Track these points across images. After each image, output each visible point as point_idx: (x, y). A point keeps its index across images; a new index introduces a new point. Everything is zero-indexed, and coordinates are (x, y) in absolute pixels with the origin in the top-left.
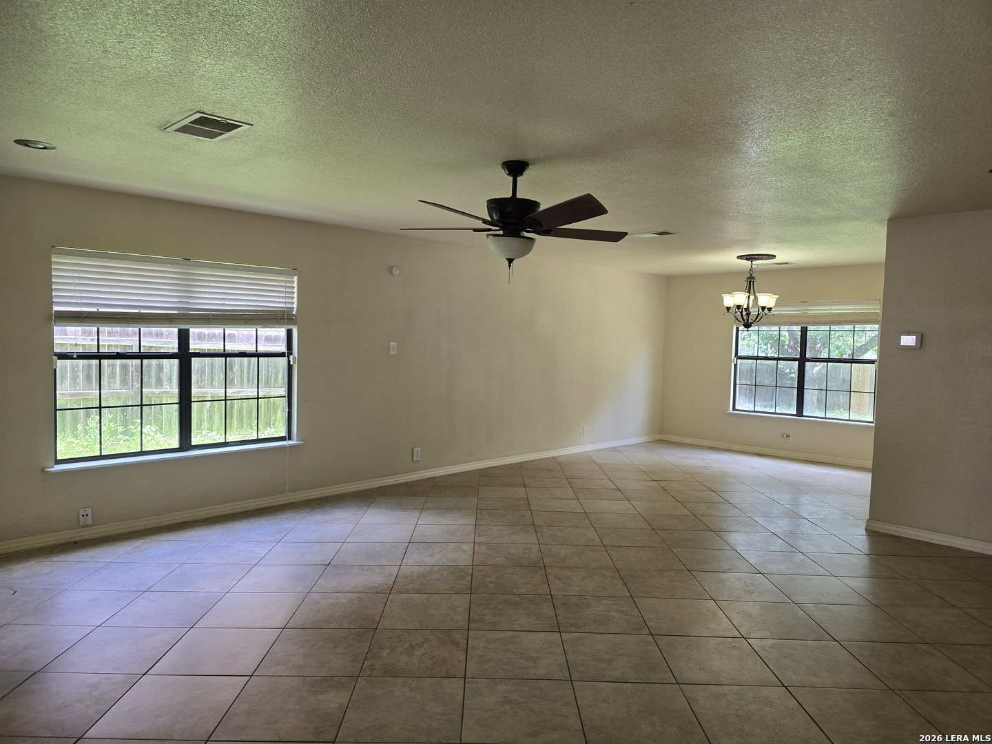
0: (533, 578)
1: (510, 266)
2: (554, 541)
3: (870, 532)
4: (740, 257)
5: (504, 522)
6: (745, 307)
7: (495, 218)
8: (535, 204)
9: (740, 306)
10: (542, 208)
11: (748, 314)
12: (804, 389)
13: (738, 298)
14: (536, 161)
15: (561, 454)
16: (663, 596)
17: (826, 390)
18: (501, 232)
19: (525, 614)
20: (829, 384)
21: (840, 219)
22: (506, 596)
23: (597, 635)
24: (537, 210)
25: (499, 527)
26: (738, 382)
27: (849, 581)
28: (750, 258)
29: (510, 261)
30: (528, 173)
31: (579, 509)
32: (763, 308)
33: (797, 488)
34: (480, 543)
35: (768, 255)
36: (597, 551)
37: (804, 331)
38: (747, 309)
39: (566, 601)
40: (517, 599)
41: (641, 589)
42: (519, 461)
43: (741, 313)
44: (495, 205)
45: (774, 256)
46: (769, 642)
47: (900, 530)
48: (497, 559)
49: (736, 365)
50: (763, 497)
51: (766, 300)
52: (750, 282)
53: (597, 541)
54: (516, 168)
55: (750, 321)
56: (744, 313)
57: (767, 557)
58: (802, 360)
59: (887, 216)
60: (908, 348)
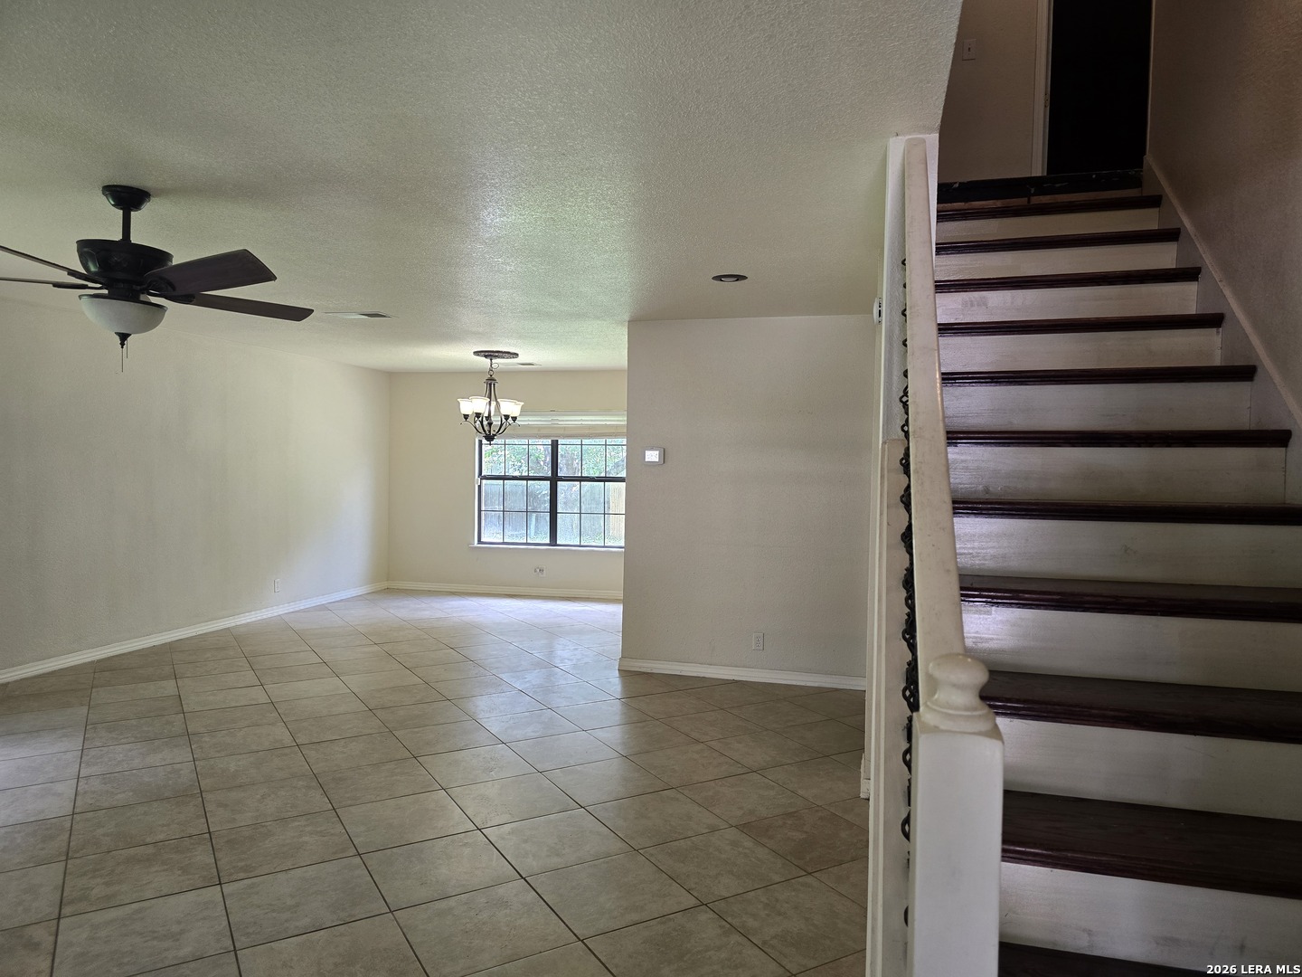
0: (180, 813)
1: (122, 344)
2: (218, 752)
3: (625, 674)
4: (477, 353)
5: (136, 737)
6: (486, 415)
7: (93, 269)
8: (161, 257)
9: (480, 414)
10: (175, 262)
11: (490, 424)
12: (557, 513)
13: (475, 405)
14: (163, 192)
15: (238, 623)
16: (378, 798)
17: (580, 513)
18: (106, 292)
19: (164, 870)
20: (583, 507)
21: (580, 316)
22: (132, 851)
23: (279, 875)
24: (167, 265)
25: (127, 746)
26: (483, 508)
27: (600, 734)
28: (490, 355)
29: (124, 337)
30: (147, 208)
31: (263, 699)
32: (507, 417)
33: (551, 632)
34: (87, 777)
35: (508, 353)
36: (286, 755)
37: (555, 445)
38: (488, 418)
39: (234, 836)
40: (150, 850)
41: (347, 795)
42: (169, 640)
43: (482, 422)
44: (89, 248)
45: (516, 355)
46: (507, 828)
47: (650, 665)
48: (120, 796)
49: (480, 487)
50: (512, 647)
51: (510, 407)
52: (490, 384)
53: (288, 740)
54: (128, 198)
55: (492, 432)
56: (485, 423)
57: (511, 722)
58: (554, 480)
59: (626, 317)
60: (652, 464)
